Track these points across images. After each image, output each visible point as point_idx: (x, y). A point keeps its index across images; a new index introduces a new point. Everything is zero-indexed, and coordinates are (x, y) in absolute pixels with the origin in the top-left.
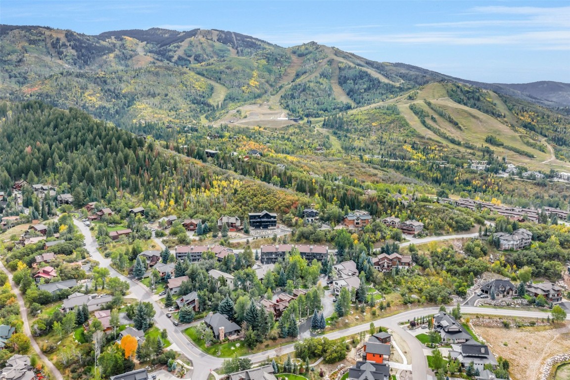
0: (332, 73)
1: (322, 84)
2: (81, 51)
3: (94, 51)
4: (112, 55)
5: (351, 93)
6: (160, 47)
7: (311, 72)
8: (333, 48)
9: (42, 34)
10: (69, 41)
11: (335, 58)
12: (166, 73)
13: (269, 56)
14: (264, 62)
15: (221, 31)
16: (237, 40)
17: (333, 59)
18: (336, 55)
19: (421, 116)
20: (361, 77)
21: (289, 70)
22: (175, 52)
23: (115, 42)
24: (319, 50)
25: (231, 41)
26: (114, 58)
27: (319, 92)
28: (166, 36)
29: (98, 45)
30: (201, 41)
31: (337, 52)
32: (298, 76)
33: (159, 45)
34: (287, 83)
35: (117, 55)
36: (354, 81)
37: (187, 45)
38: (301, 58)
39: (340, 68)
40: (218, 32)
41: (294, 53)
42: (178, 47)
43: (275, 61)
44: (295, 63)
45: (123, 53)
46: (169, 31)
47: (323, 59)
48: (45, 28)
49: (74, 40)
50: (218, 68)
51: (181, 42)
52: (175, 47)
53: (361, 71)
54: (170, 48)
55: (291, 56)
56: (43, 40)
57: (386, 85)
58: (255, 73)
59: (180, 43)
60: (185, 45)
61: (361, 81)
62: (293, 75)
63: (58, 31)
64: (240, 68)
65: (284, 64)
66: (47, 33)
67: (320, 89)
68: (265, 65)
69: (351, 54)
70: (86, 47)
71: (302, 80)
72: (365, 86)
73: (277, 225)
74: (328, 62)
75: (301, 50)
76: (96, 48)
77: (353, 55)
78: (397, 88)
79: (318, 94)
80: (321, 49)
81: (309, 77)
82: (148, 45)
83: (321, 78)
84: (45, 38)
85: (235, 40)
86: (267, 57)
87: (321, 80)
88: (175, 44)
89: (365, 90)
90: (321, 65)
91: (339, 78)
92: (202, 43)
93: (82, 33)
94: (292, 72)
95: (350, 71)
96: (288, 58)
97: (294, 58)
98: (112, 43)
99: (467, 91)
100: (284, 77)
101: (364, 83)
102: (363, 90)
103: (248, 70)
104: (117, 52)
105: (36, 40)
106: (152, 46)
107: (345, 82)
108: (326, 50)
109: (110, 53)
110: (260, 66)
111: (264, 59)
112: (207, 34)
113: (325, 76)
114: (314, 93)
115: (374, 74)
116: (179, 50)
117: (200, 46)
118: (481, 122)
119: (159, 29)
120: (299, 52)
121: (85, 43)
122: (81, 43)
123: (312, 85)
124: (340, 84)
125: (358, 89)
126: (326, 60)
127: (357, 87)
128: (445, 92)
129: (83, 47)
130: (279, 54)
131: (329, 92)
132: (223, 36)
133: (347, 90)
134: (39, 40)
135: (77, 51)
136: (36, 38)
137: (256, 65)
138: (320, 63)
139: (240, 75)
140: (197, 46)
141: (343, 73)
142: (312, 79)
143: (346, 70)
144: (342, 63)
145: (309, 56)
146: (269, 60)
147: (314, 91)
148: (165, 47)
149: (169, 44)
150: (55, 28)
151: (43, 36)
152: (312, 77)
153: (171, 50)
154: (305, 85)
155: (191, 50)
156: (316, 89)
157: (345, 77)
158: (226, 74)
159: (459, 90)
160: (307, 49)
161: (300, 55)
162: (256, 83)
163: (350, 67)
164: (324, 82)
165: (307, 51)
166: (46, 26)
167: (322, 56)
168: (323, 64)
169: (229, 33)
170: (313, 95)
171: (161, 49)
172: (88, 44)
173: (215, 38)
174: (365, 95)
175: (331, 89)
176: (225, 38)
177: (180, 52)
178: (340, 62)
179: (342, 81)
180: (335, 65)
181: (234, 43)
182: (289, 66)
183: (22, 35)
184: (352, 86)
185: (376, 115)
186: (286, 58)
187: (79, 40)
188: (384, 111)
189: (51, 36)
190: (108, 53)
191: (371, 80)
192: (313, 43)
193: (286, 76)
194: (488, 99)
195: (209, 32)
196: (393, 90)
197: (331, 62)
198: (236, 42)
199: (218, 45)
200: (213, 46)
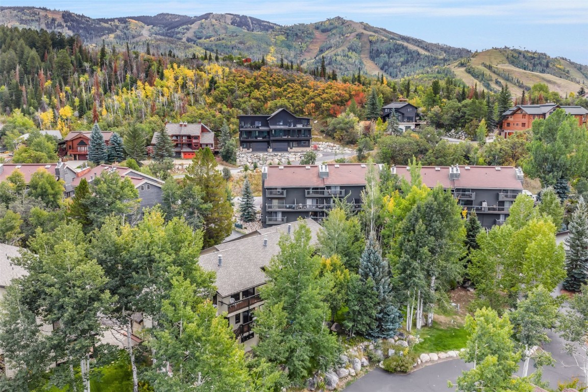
0: (361, 48)
1: (351, 58)
2: (78, 31)
3: (92, 32)
4: (112, 36)
5: (386, 67)
6: (168, 30)
7: (337, 47)
8: (362, 23)
9: (36, 14)
10: (66, 22)
11: (365, 32)
12: (167, 45)
13: (288, 31)
14: (282, 38)
15: (235, 15)
16: (252, 23)
17: (362, 33)
18: (365, 29)
19: (482, 79)
20: (397, 50)
21: (311, 46)
22: (184, 34)
23: (118, 24)
24: (345, 25)
25: (247, 25)
26: (115, 38)
27: (348, 66)
28: (176, 20)
29: (97, 26)
30: (213, 23)
31: (366, 27)
32: (321, 51)
33: (167, 28)
34: (309, 58)
35: (118, 35)
36: (389, 54)
37: (197, 27)
38: (325, 34)
39: (370, 42)
40: (232, 16)
41: (317, 28)
42: (188, 29)
43: (295, 37)
44: (318, 39)
45: (125, 33)
46: (179, 16)
47: (351, 33)
48: (40, 8)
49: (72, 21)
50: (229, 43)
51: (191, 24)
52: (184, 29)
53: (396, 44)
54: (179, 30)
55: (314, 32)
56: (37, 21)
57: (428, 57)
58: (272, 49)
59: (189, 26)
60: (195, 27)
61: (396, 54)
62: (316, 51)
63: (55, 12)
64: (255, 43)
65: (306, 40)
66: (42, 13)
67: (349, 63)
68: (283, 40)
69: (382, 29)
70: (85, 28)
71: (328, 54)
72: (402, 59)
73: (313, 143)
74: (357, 35)
75: (325, 26)
76: (95, 29)
77: (385, 30)
78: (441, 60)
79: (346, 68)
80: (347, 24)
81: (335, 51)
82: (154, 27)
83: (349, 51)
84: (40, 18)
85: (251, 24)
86: (285, 33)
87: (350, 54)
88: (185, 27)
89: (403, 64)
90: (348, 39)
91: (370, 52)
92: (213, 25)
93: (81, 15)
94: (315, 48)
95: (383, 45)
96: (310, 34)
97: (317, 34)
98: (115, 25)
99: (531, 57)
100: (306, 54)
101: (400, 56)
102: (400, 63)
103: (264, 46)
104: (118, 32)
105: (29, 20)
106: (158, 28)
107: (378, 56)
108: (353, 25)
109: (111, 33)
110: (278, 42)
111: (282, 34)
112: (220, 17)
113: (354, 50)
114: (342, 67)
115: (412, 47)
116: (188, 32)
117: (211, 28)
118: (559, 87)
119: (168, 14)
120: (323, 27)
121: (83, 23)
122: (79, 24)
123: (339, 58)
124: (372, 58)
125: (394, 63)
126: (353, 34)
127: (392, 60)
128: (504, 58)
129: (81, 28)
130: (299, 30)
131: (359, 66)
132: (238, 19)
133: (381, 64)
134: (32, 20)
135: (73, 32)
136: (28, 18)
137: (273, 40)
138: (347, 37)
139: (254, 50)
140: (208, 28)
141: (375, 47)
142: (339, 53)
143: (378, 44)
144: (374, 36)
145: (334, 31)
146: (288, 36)
147: (342, 64)
148: (173, 30)
149: (178, 27)
150: (52, 9)
151: (37, 17)
152: (339, 51)
153: (179, 33)
154: (331, 58)
155: (202, 32)
156: (344, 62)
157: (378, 50)
158: (239, 49)
159: (521, 56)
160: (331, 24)
161: (324, 31)
162: (273, 58)
163: (382, 40)
164: (353, 56)
165: (332, 26)
166: (42, 7)
167: (349, 30)
168: (351, 38)
169: (245, 17)
170: (340, 69)
171: (169, 31)
172: (87, 24)
173: (229, 22)
174: (403, 69)
175: (361, 63)
176: (240, 22)
177: (190, 34)
178: (371, 36)
179: (374, 55)
180: (365, 39)
181: (249, 26)
182: (311, 42)
183: (14, 15)
184: (386, 59)
185: (424, 79)
186: (308, 34)
187: (77, 21)
188: (434, 75)
189: (46, 17)
190: (108, 34)
191: (408, 52)
192: (339, 18)
193: (308, 52)
194: (558, 66)
195: (223, 16)
196: (436, 62)
197: (359, 36)
198: (251, 26)
199: (232, 28)
200: (226, 28)
